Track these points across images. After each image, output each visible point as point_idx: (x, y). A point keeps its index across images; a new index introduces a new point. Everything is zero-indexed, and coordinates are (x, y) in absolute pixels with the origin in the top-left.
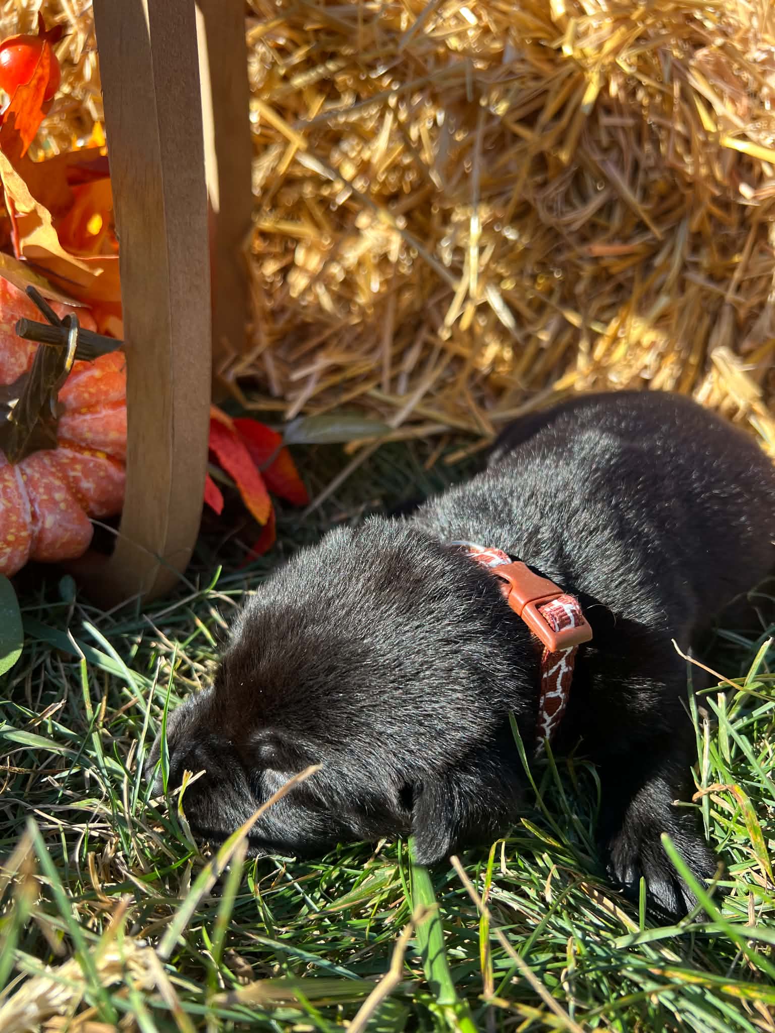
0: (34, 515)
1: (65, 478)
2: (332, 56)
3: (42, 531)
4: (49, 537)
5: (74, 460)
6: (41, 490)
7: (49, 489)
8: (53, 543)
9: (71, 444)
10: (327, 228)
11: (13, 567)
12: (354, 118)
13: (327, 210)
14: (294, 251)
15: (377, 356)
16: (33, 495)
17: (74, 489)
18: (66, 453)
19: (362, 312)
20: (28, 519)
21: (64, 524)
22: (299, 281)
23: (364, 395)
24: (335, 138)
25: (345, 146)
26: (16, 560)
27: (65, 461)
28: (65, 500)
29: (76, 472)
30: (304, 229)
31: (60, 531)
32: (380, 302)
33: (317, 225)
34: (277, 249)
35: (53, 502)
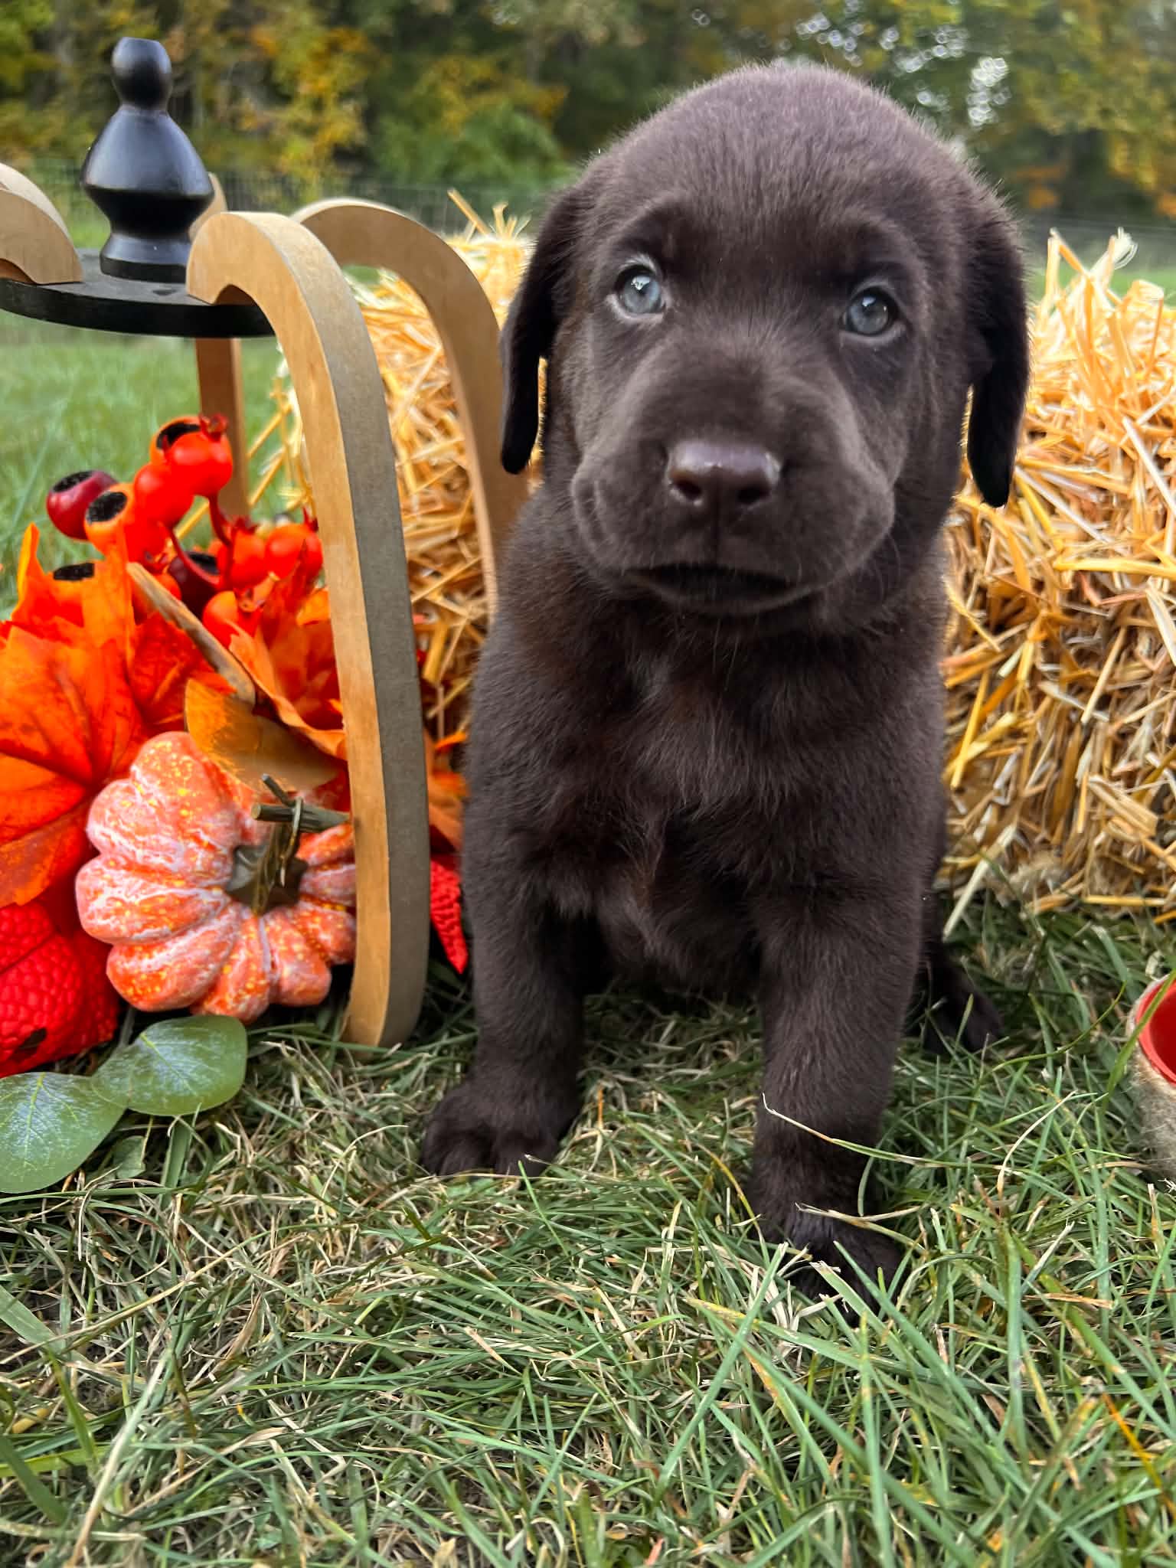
0: (273, 965)
1: (304, 931)
3: (280, 980)
4: (286, 986)
5: (314, 914)
6: (281, 941)
7: (289, 941)
8: (290, 992)
9: (312, 898)
11: (251, 1012)
16: (274, 946)
17: (312, 941)
18: (306, 907)
20: (268, 968)
21: (302, 974)
26: (255, 1007)
27: (306, 914)
28: (304, 952)
29: (314, 925)
31: (296, 980)
35: (291, 953)
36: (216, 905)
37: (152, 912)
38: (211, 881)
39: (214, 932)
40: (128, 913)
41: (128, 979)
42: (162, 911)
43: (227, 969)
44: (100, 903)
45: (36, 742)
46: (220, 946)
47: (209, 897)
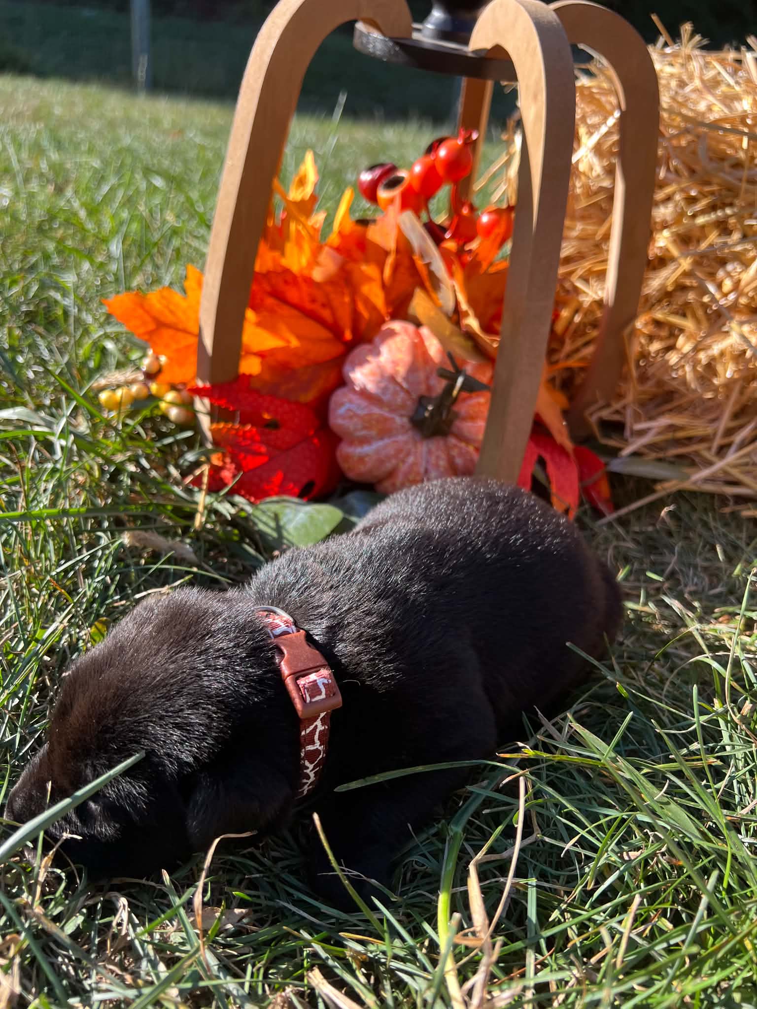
1: (448, 454)
2: (731, 205)
5: (455, 446)
6: (434, 457)
7: (438, 457)
9: (456, 436)
10: (705, 325)
12: (739, 248)
13: (706, 312)
14: (677, 337)
15: (715, 425)
16: (429, 459)
18: (452, 441)
19: (716, 390)
22: (673, 358)
23: (697, 453)
24: (723, 262)
25: (730, 267)
27: (451, 445)
29: (455, 452)
30: (688, 324)
32: (729, 385)
33: (698, 322)
34: (664, 333)
35: (437, 466)
36: (403, 426)
37: (368, 422)
38: (403, 412)
39: (397, 442)
40: (355, 420)
41: (347, 458)
42: (374, 422)
43: (401, 465)
44: (342, 411)
45: (326, 314)
46: (399, 451)
47: (400, 420)
